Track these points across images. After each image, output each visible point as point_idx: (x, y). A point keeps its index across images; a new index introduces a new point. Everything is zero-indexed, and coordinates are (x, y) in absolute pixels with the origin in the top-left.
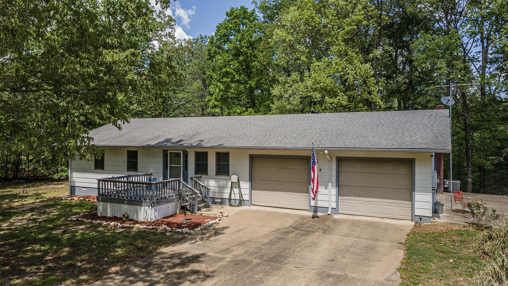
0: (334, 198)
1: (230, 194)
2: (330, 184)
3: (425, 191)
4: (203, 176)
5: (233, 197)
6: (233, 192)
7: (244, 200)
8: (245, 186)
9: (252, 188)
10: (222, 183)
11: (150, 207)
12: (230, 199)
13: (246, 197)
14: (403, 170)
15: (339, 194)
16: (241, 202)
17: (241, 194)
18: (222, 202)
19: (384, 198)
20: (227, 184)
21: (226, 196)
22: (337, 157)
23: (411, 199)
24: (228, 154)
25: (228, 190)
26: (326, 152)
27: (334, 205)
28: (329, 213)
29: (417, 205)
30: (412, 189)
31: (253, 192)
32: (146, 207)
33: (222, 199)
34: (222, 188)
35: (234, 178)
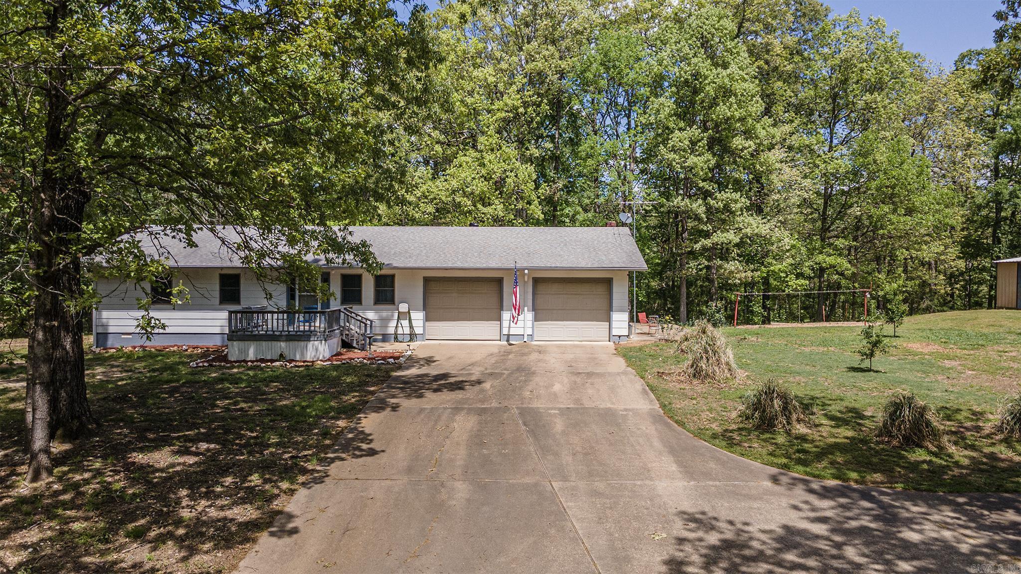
0: (529, 324)
1: (397, 327)
2: (526, 308)
3: (621, 310)
4: (354, 307)
5: (400, 331)
6: (400, 325)
7: (416, 335)
8: (418, 317)
9: (427, 319)
10: (385, 314)
11: (323, 342)
12: (396, 334)
13: (418, 330)
14: (601, 289)
15: (536, 319)
16: (412, 336)
17: (411, 327)
18: (385, 338)
19: (582, 321)
20: (393, 316)
21: (391, 330)
22: (533, 278)
23: (609, 320)
24: (393, 276)
25: (393, 324)
26: (526, 271)
27: (530, 332)
28: (525, 340)
29: (614, 324)
30: (610, 308)
31: (427, 324)
32: (316, 343)
33: (383, 335)
34: (385, 321)
35: (404, 307)
